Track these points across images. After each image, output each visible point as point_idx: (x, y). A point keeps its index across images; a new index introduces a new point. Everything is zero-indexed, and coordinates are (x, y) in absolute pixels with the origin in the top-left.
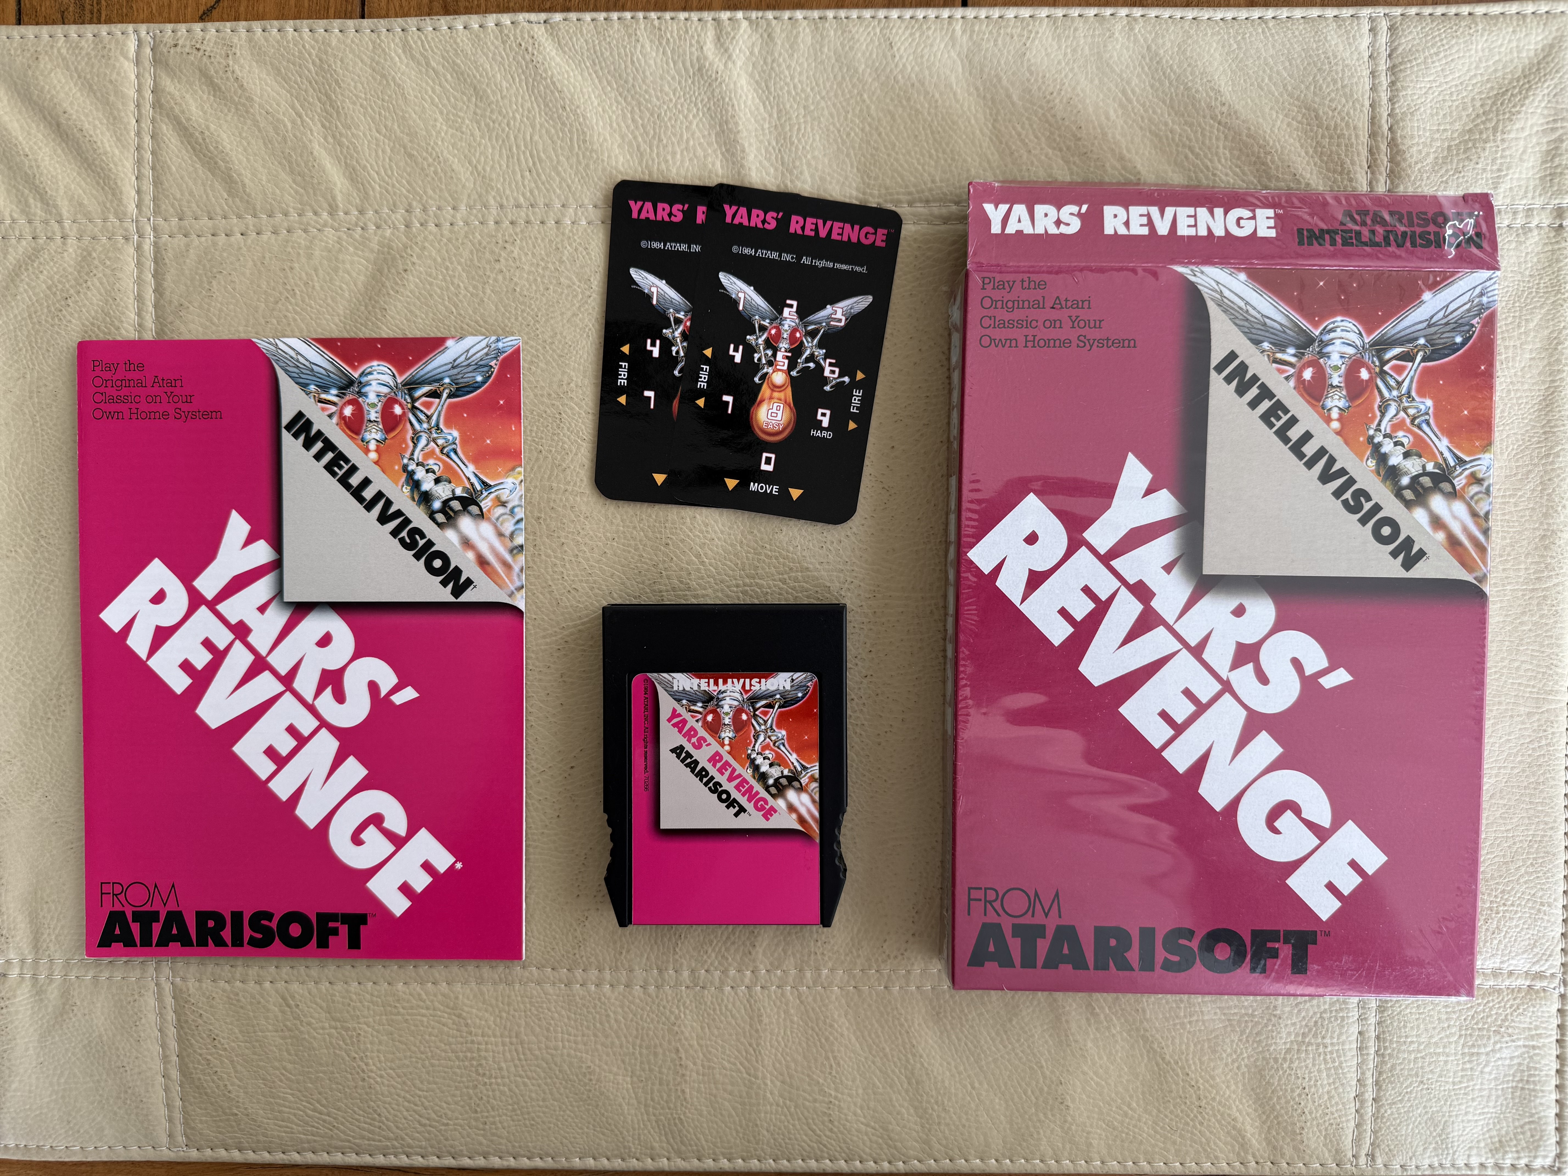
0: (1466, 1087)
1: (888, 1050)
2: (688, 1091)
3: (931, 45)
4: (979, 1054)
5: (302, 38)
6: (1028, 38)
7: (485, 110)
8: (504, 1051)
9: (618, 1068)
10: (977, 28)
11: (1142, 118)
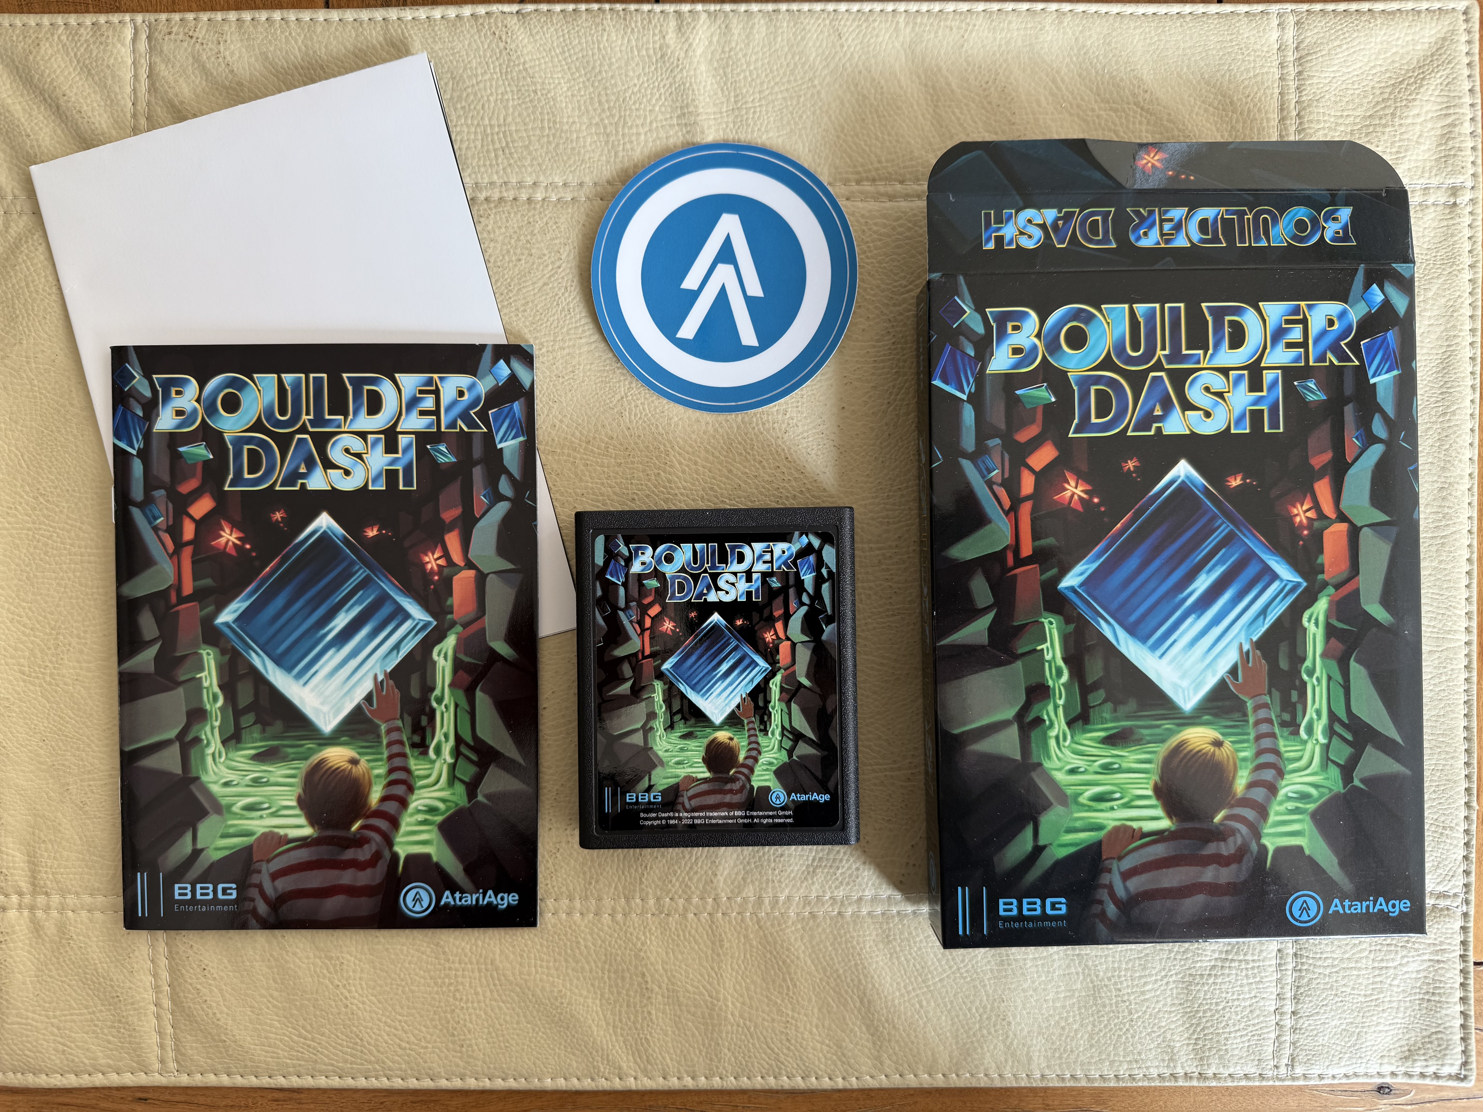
0: (1376, 1000)
1: (841, 971)
2: (653, 1012)
3: (877, 36)
4: (926, 975)
5: (289, 26)
6: (966, 30)
8: (480, 977)
9: (588, 992)
10: (919, 20)
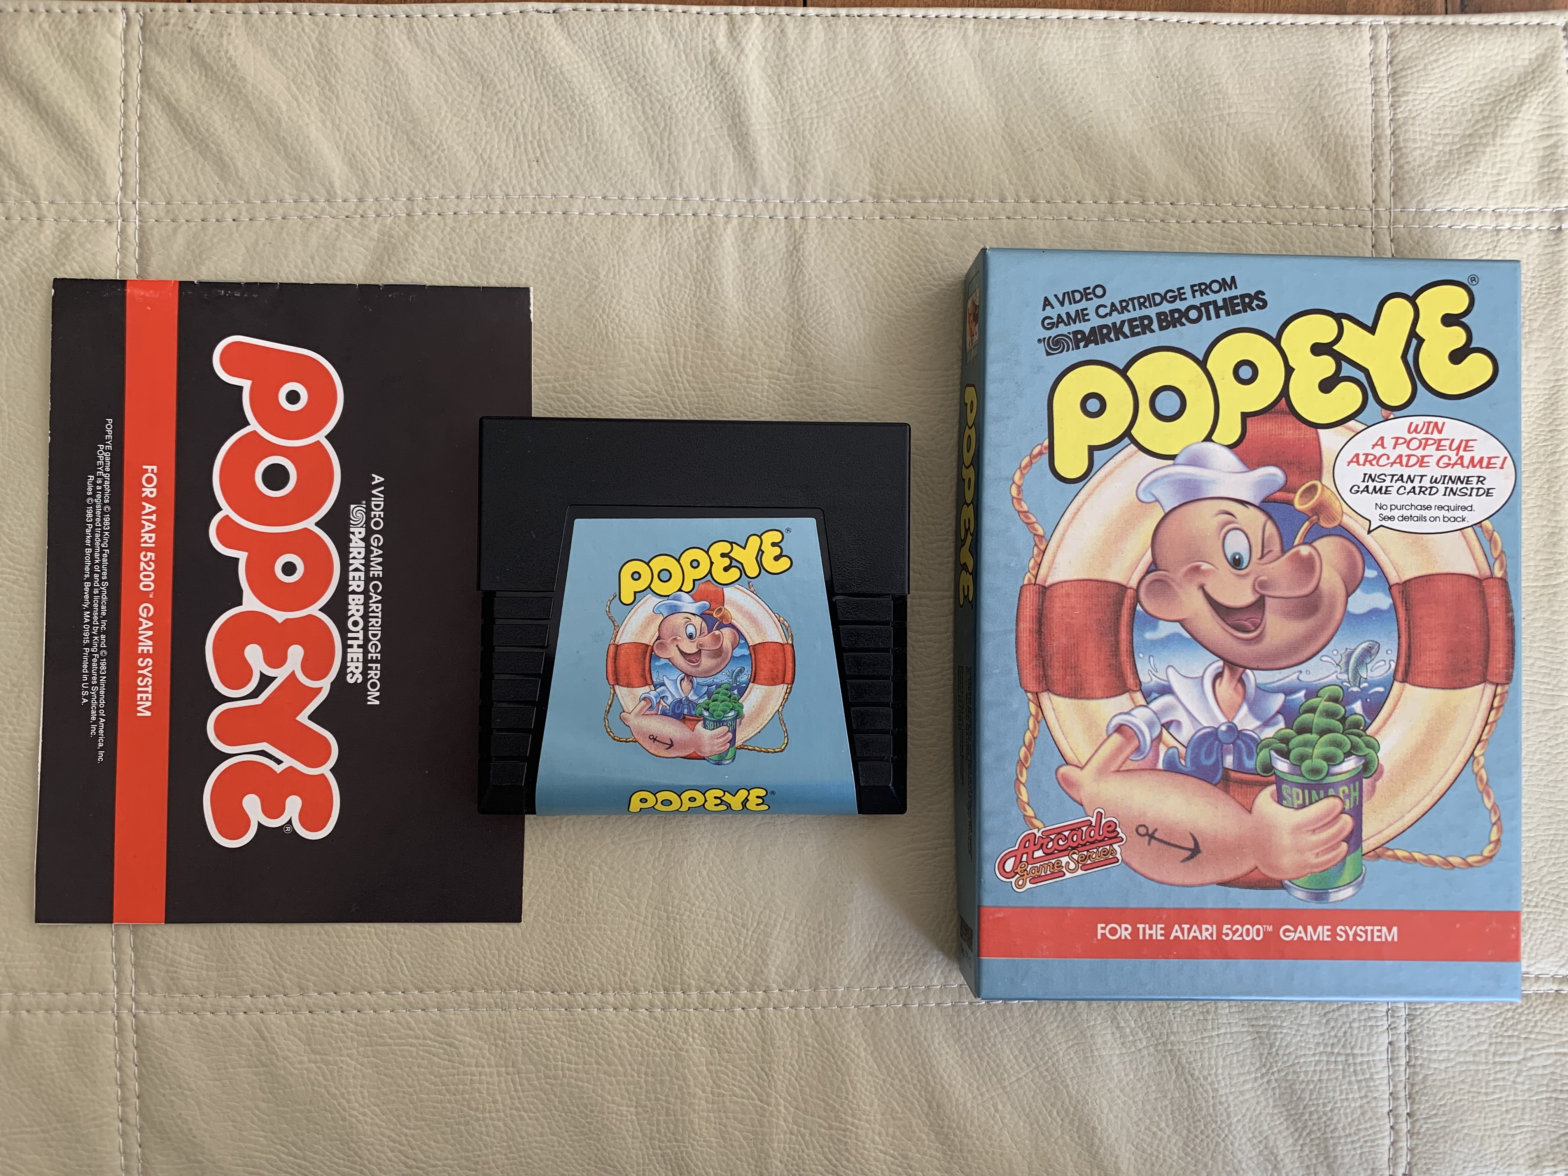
0: (1499, 1098)
1: (907, 1071)
2: (696, 1121)
3: (944, 44)
4: (1002, 1074)
5: (301, 22)
6: (1040, 38)
7: (492, 100)
8: (500, 1082)
9: (623, 1097)
10: (989, 27)
11: (1152, 118)
